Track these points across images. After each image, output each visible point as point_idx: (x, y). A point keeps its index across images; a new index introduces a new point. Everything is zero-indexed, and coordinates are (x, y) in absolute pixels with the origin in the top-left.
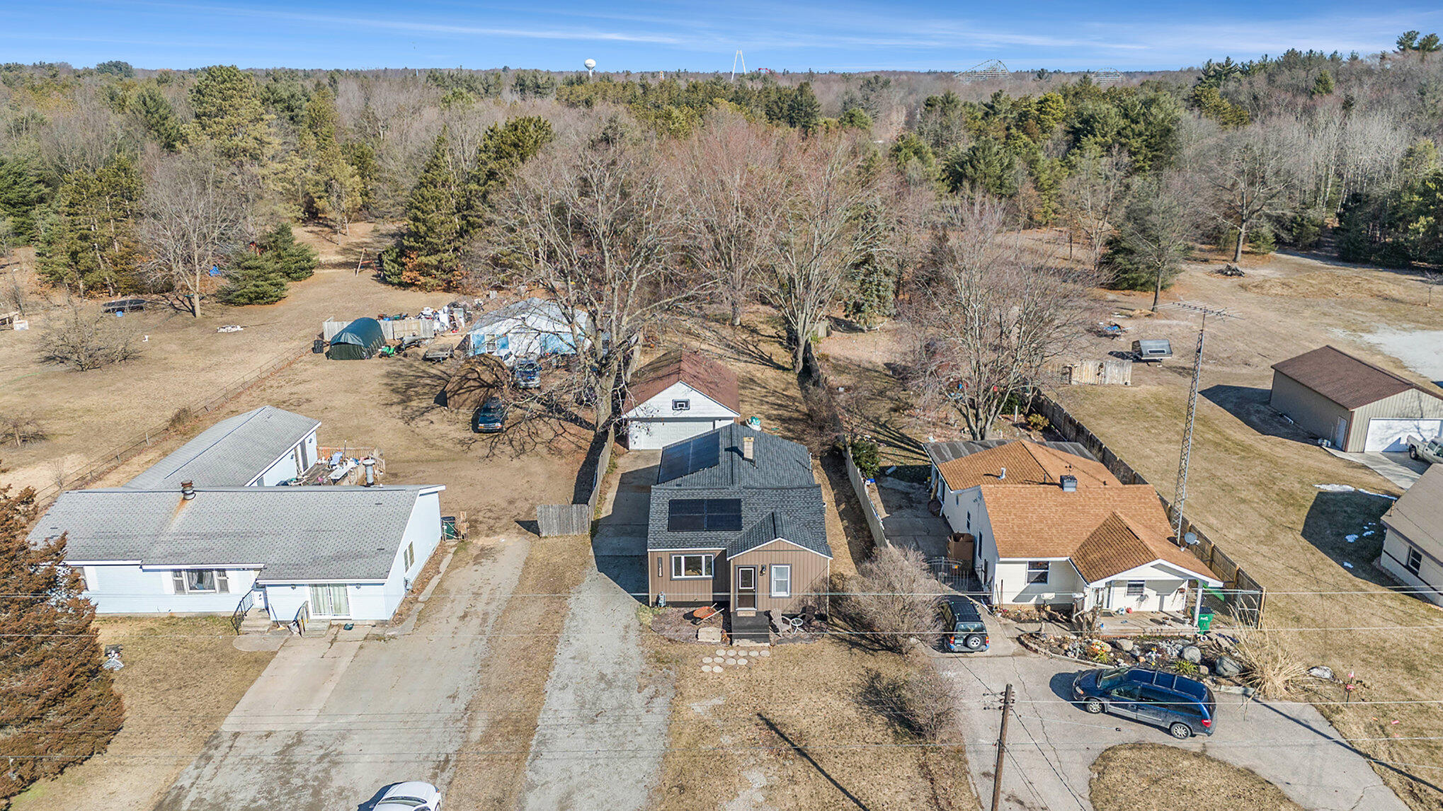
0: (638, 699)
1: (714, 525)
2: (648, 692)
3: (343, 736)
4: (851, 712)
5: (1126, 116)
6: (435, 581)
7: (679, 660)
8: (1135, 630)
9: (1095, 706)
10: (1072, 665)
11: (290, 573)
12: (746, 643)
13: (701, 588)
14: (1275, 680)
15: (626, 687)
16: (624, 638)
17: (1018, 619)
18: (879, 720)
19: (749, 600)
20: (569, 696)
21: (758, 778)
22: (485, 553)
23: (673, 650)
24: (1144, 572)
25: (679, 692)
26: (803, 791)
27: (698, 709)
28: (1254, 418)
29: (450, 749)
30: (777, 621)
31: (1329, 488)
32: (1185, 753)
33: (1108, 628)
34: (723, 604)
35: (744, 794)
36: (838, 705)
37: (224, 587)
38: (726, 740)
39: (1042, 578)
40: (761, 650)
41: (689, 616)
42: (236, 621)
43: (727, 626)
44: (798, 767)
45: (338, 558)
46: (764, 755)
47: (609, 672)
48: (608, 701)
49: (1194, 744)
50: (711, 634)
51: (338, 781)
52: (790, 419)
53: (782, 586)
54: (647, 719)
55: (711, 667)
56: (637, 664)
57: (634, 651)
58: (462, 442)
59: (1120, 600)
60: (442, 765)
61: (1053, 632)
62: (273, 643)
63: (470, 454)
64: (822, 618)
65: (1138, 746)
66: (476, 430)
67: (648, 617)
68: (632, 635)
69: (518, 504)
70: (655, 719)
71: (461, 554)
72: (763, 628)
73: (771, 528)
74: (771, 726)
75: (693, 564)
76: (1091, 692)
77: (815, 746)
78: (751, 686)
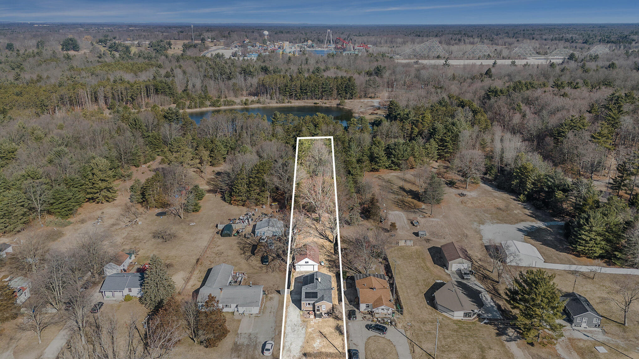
0: (301, 328)
1: (313, 297)
2: (302, 327)
3: (257, 334)
4: (333, 331)
5: (446, 128)
6: (263, 305)
7: (307, 321)
8: (381, 317)
9: (370, 330)
10: (370, 323)
11: (243, 305)
12: (318, 318)
13: (310, 308)
14: (399, 326)
15: (299, 326)
16: (298, 317)
17: (364, 314)
18: (337, 332)
19: (318, 310)
20: (290, 327)
21: (318, 341)
22: (271, 298)
23: (306, 320)
24: (383, 307)
25: (307, 327)
26: (325, 343)
27: (310, 330)
28: (435, 259)
29: (273, 336)
30: (323, 315)
31: (438, 281)
32: (381, 337)
33: (377, 316)
34: (314, 311)
35: (316, 343)
36: (331, 329)
37: (230, 307)
38: (314, 335)
39: (368, 307)
40: (320, 320)
41: (308, 313)
42: (233, 313)
43: (315, 315)
44: (325, 339)
45: (250, 303)
46: (320, 337)
47: (296, 323)
48: (296, 328)
49: (383, 336)
50: (312, 316)
51: (258, 341)
52: (331, 260)
53: (324, 308)
54: (302, 331)
55: (312, 323)
56: (300, 322)
57: (299, 319)
58: (260, 267)
59: (380, 311)
60: (273, 338)
61: (369, 316)
62: (240, 318)
63: (263, 271)
64: (331, 314)
65: (375, 336)
66: (263, 264)
67: (302, 313)
68: (299, 316)
69: (275, 286)
70: (303, 331)
71: (267, 299)
72: (320, 316)
73: (322, 299)
74: (321, 333)
75: (309, 304)
76: (370, 328)
77: (327, 336)
78: (318, 326)
